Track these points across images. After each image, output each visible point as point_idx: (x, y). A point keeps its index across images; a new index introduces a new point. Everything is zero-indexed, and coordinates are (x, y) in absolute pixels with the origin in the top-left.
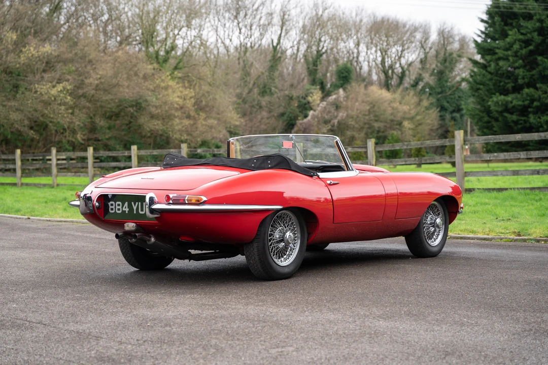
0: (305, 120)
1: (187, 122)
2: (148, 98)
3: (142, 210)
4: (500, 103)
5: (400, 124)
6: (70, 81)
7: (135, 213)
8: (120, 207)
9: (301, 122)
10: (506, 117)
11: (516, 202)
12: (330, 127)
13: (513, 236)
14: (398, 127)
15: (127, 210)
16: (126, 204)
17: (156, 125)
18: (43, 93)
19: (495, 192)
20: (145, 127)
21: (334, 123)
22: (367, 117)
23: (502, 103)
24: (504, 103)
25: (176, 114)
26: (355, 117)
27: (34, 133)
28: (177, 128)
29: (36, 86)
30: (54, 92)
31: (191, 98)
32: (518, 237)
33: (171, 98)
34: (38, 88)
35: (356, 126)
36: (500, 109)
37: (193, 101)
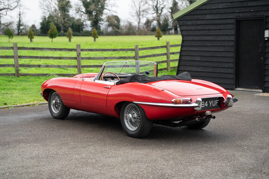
3: (214, 104)
7: (211, 106)
8: (204, 104)
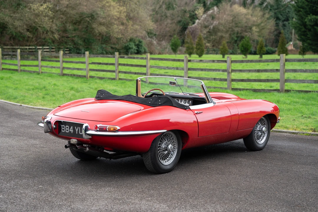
0: (193, 26)
1: (121, 27)
2: (98, 12)
3: (81, 132)
4: (313, 20)
5: (251, 28)
6: (52, 2)
7: (77, 133)
8: (68, 129)
9: (191, 26)
10: (316, 29)
11: (315, 101)
12: (208, 30)
13: (311, 132)
14: (249, 30)
15: (72, 131)
16: (72, 127)
17: (103, 29)
18: (35, 9)
19: (303, 93)
20: (96, 30)
21: (210, 28)
22: (231, 25)
23: (314, 21)
24: (315, 20)
25: (115, 23)
26: (223, 24)
27: (30, 34)
28: (116, 30)
29: (31, 5)
30: (41, 8)
31: (124, 12)
32: (314, 133)
33: (112, 13)
34: (32, 6)
35: (224, 30)
36: (312, 24)
37: (125, 14)
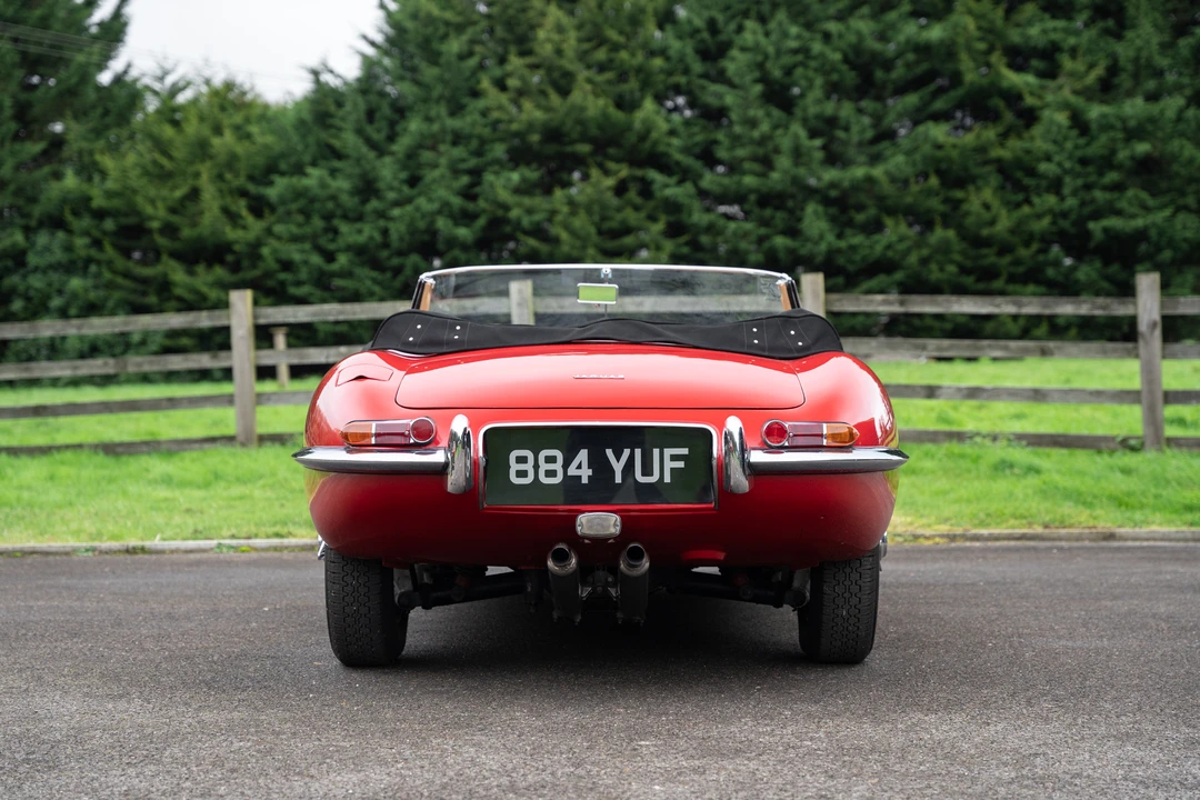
3: (647, 471)
7: (618, 479)
8: (558, 467)
15: (585, 474)
16: (583, 455)
